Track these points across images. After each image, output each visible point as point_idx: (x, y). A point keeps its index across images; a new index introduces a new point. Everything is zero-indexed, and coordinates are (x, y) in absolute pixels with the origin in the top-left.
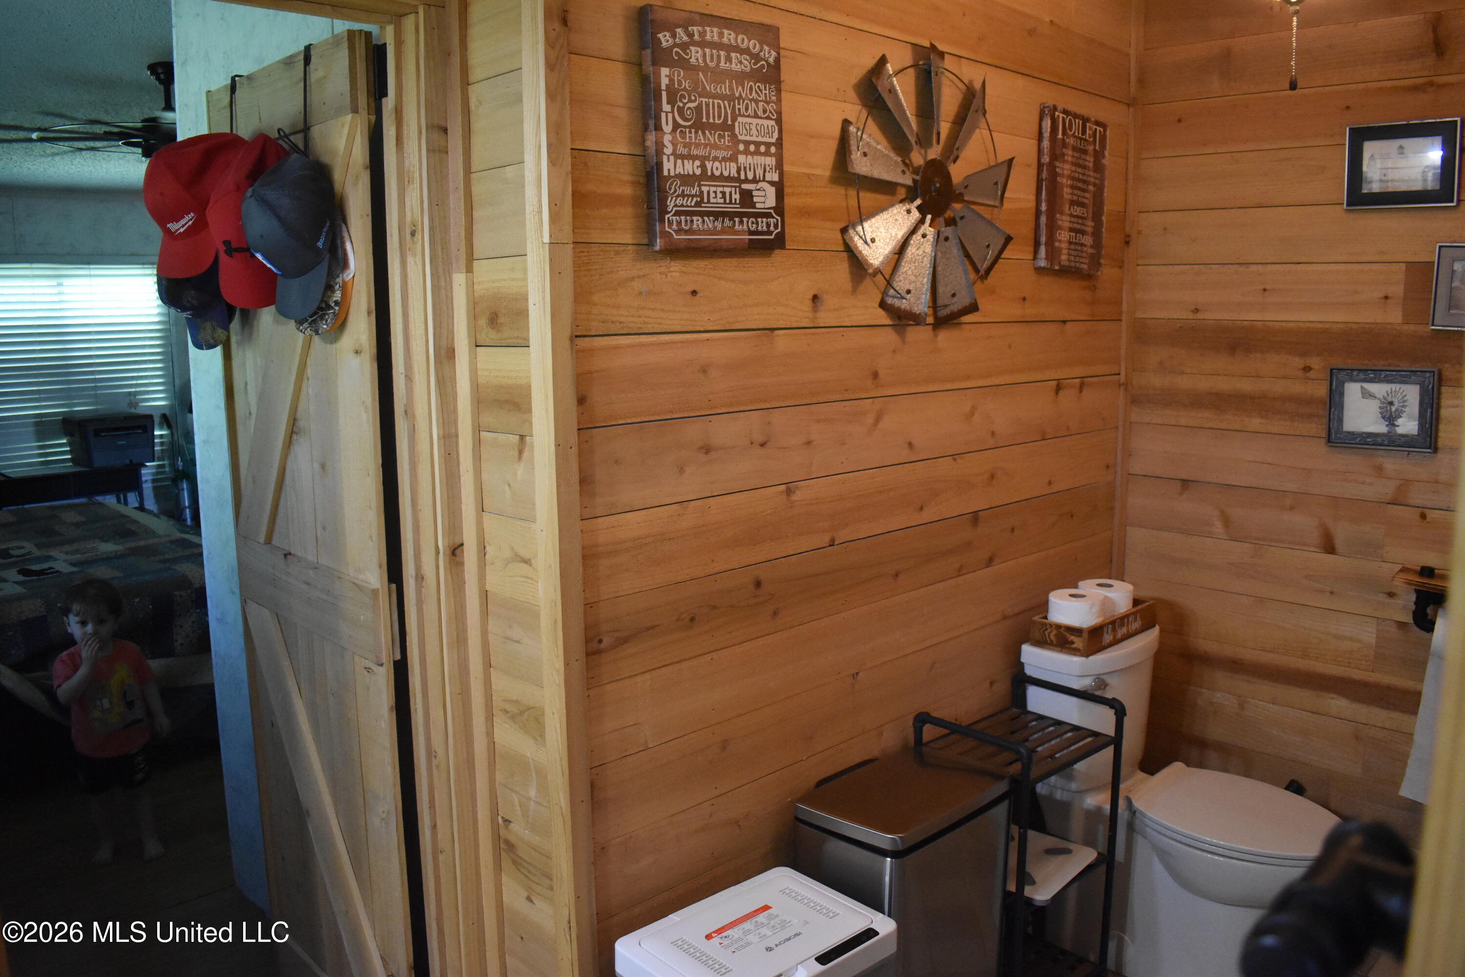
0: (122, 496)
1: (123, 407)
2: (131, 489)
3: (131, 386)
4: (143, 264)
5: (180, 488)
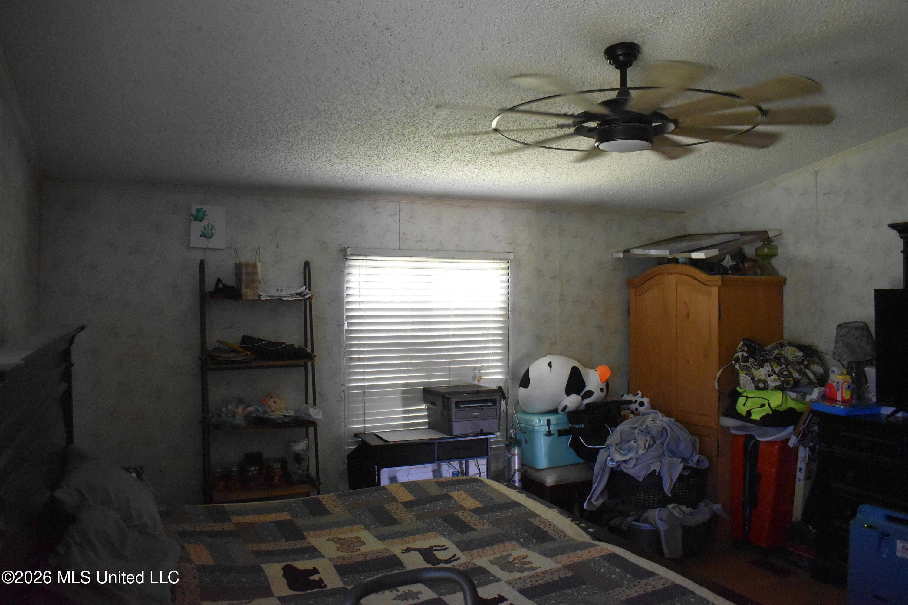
0: (463, 462)
1: (468, 380)
2: (481, 456)
3: (476, 362)
4: (493, 259)
5: (512, 453)
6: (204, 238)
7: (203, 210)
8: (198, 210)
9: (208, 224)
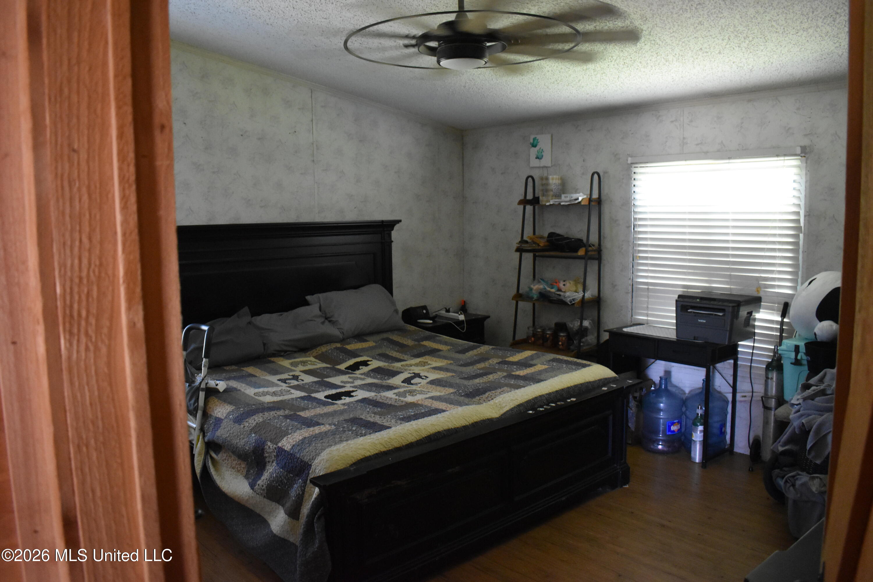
6: (538, 160)
7: (537, 138)
8: (534, 139)
9: (540, 149)
